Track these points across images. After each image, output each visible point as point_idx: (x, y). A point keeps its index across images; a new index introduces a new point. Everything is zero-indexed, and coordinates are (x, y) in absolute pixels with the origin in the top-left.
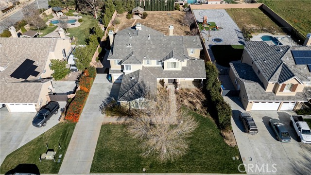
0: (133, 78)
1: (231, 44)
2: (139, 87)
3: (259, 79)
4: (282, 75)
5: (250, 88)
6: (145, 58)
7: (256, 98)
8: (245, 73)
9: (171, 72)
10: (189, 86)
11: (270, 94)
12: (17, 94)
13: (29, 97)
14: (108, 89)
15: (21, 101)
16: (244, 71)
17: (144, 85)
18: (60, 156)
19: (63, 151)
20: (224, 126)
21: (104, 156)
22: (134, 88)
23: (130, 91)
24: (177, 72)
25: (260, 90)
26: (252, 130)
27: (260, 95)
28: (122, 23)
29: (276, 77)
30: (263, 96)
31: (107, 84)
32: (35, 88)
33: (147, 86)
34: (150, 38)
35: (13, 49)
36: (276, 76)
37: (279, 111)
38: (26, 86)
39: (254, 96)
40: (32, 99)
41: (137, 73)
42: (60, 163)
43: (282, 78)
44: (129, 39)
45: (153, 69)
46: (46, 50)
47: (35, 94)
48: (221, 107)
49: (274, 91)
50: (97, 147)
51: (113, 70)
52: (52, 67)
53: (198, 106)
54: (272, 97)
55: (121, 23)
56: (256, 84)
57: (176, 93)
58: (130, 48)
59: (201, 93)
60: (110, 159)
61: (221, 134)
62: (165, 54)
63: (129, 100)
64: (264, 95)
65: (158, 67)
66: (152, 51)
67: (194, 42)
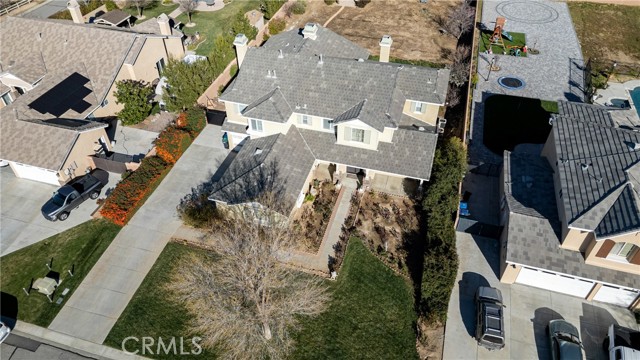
0: (259, 152)
1: (543, 98)
2: (262, 175)
3: (556, 212)
4: (612, 215)
5: (521, 230)
6: (298, 108)
7: (528, 259)
8: (529, 185)
9: (352, 150)
10: (393, 188)
11: (570, 255)
12: (29, 145)
13: (47, 156)
14: (215, 162)
15: (31, 160)
16: (529, 179)
17: (275, 173)
18: (66, 292)
19: (73, 282)
20: (430, 308)
21: (145, 313)
22: (251, 175)
23: (240, 181)
24: (364, 151)
25: (546, 240)
26: (487, 338)
27: (543, 253)
28: (311, 11)
29: (592, 218)
30: (549, 259)
31: (218, 150)
32: (63, 139)
33: (282, 175)
35: (59, 48)
36: (595, 214)
37: (589, 301)
38: (48, 133)
39: (525, 253)
40: (51, 161)
41: (271, 141)
42: (60, 307)
43: (608, 224)
44: (275, 59)
45: (313, 136)
47: (58, 152)
48: (433, 261)
49: (584, 252)
50: (139, 290)
51: (232, 124)
52: (121, 98)
53: (391, 245)
54: (574, 264)
55: (307, 12)
56: (542, 223)
57: (355, 200)
58: (271, 81)
59: (411, 212)
60: (151, 324)
61: (415, 325)
62: (345, 107)
63: (231, 203)
64: (552, 255)
65: (326, 134)
66: (317, 95)
67: (428, 86)
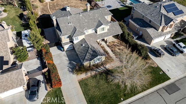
0: (84, 45)
1: (118, 8)
2: (92, 50)
3: (151, 26)
4: (166, 20)
5: (151, 32)
6: (84, 29)
7: (156, 37)
8: (142, 24)
9: (102, 34)
10: (112, 39)
11: (161, 32)
13: (16, 83)
14: (65, 57)
15: (11, 88)
16: (140, 23)
20: (146, 58)
21: (94, 101)
22: (89, 51)
23: (87, 54)
24: (105, 33)
25: (155, 32)
26: (162, 55)
27: (157, 34)
29: (163, 23)
30: (159, 35)
32: (17, 74)
33: (95, 48)
34: (81, 15)
37: (164, 40)
38: (9, 75)
39: (155, 36)
40: (19, 83)
41: (84, 41)
43: (166, 22)
44: (67, 19)
45: (90, 35)
46: (3, 42)
49: (162, 31)
50: (85, 98)
51: (64, 43)
54: (162, 34)
56: (152, 29)
57: (108, 46)
58: (71, 25)
60: (99, 102)
62: (96, 24)
63: (90, 61)
64: (159, 34)
65: (93, 33)
66: (86, 24)
67: (106, 12)
